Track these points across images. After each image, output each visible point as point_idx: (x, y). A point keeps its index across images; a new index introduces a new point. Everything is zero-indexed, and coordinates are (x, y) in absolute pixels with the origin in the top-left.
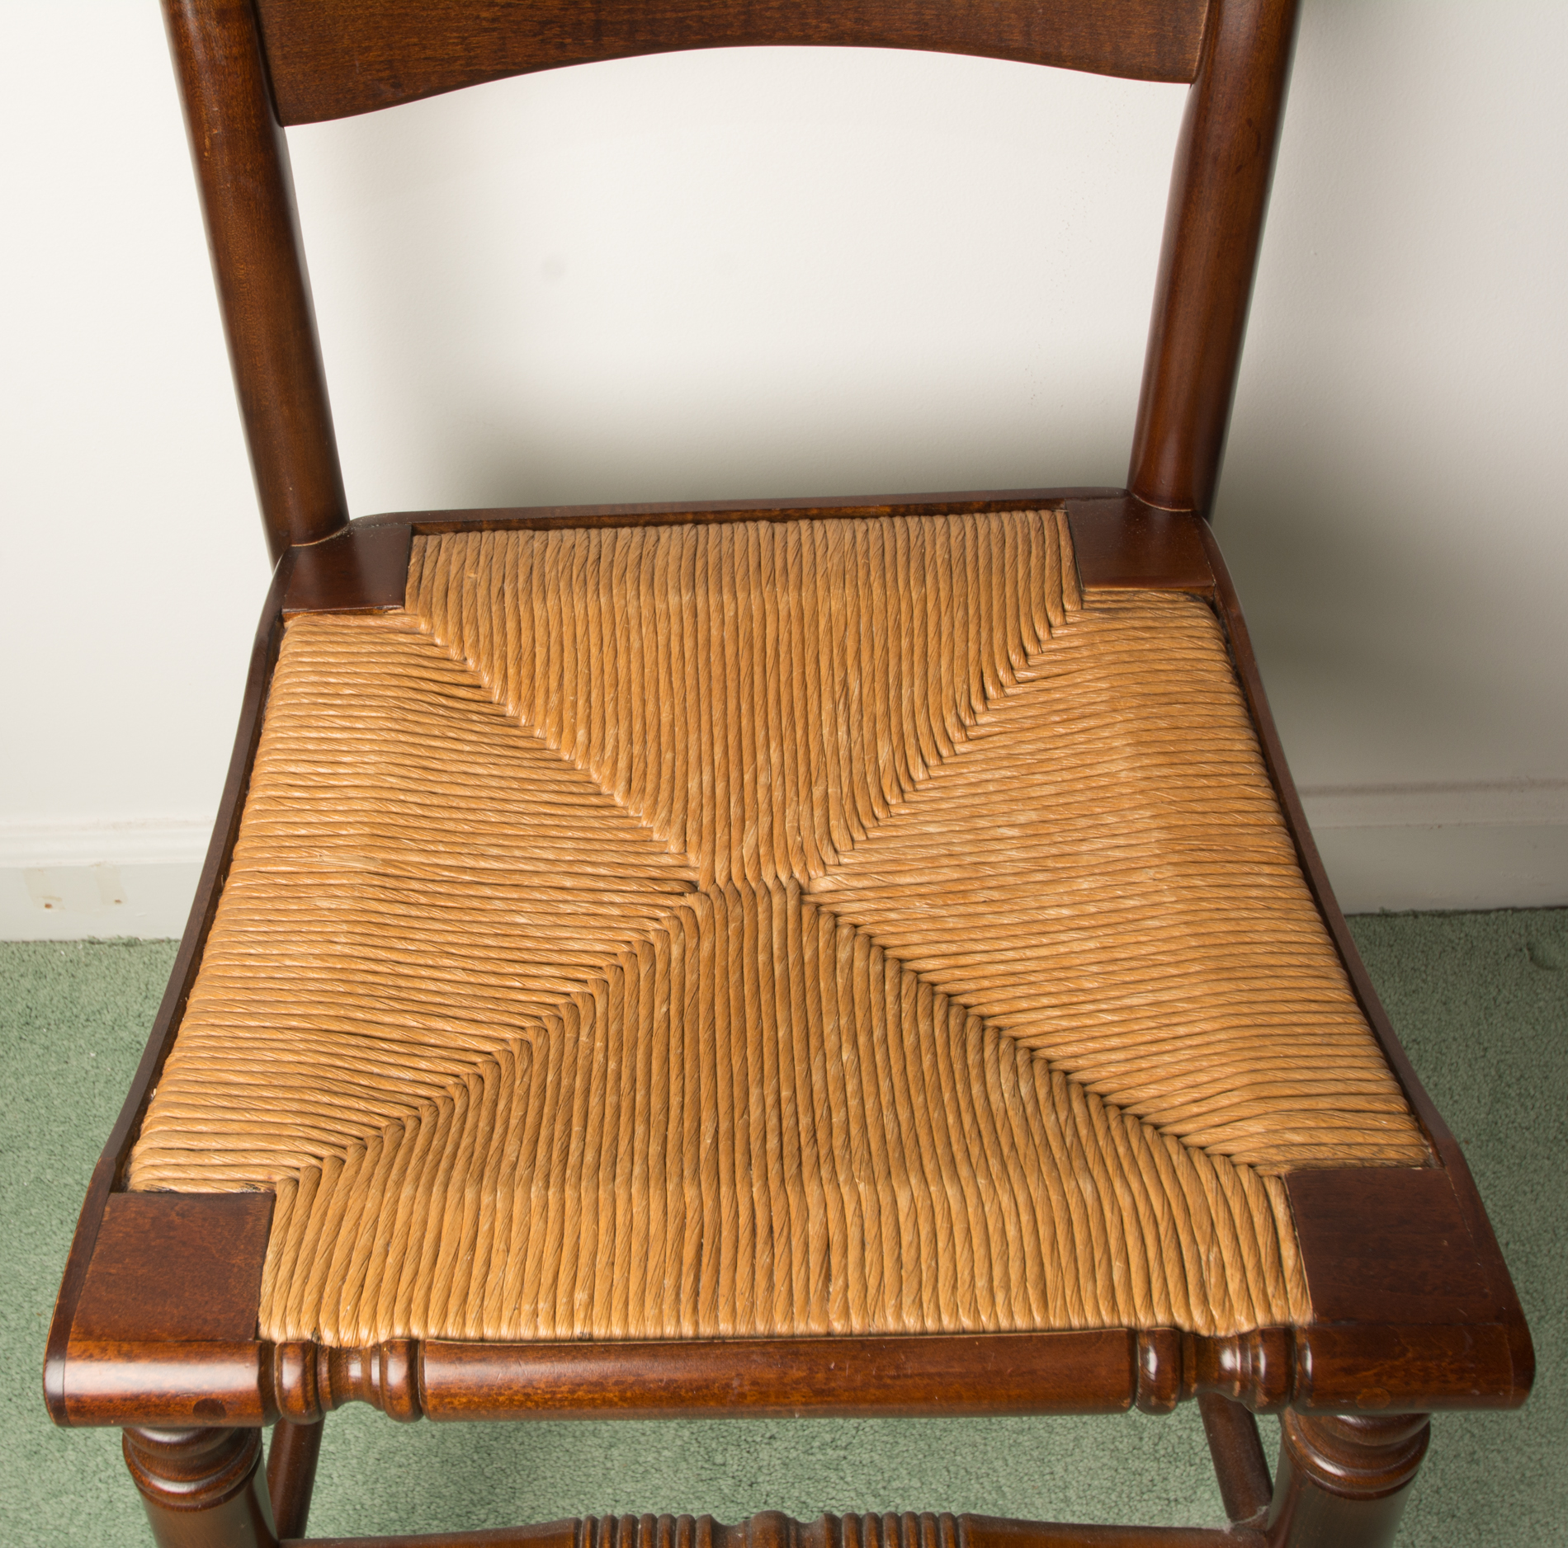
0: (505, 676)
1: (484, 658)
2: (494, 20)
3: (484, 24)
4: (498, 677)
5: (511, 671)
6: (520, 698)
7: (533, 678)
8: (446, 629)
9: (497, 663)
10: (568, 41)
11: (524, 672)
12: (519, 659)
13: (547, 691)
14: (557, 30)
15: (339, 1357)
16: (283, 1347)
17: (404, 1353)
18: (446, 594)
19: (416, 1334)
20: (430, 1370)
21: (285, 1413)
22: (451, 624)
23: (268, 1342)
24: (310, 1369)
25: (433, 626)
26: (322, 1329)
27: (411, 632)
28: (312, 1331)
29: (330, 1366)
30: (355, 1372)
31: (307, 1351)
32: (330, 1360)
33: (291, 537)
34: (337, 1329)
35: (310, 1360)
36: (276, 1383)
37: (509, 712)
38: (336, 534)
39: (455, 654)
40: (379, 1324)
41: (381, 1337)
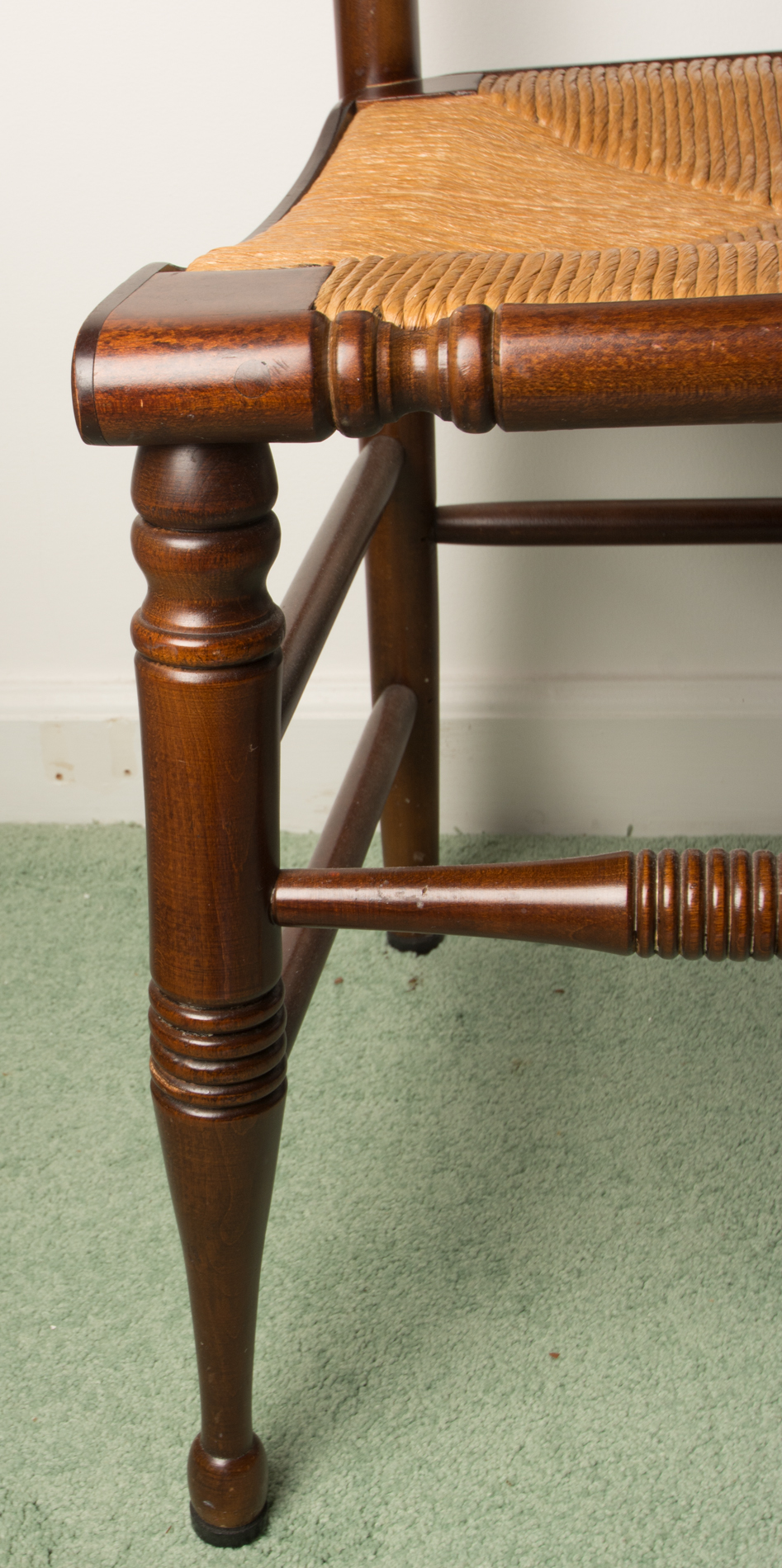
0: (578, 126)
1: (557, 114)
4: (570, 129)
5: (584, 120)
6: (592, 140)
7: (606, 124)
8: (518, 99)
9: (569, 115)
11: (597, 120)
12: (592, 113)
13: (621, 132)
15: (401, 340)
16: (339, 322)
17: (475, 326)
18: (519, 86)
19: (492, 303)
20: (506, 349)
21: (339, 410)
22: (524, 99)
23: (323, 317)
24: (368, 348)
25: (505, 101)
26: (384, 304)
27: (484, 103)
28: (373, 305)
29: (391, 347)
30: (419, 360)
31: (366, 328)
32: (391, 340)
33: (364, 76)
34: (402, 304)
35: (368, 339)
36: (330, 369)
37: (580, 151)
38: (408, 81)
39: (526, 117)
40: (451, 297)
41: (452, 309)
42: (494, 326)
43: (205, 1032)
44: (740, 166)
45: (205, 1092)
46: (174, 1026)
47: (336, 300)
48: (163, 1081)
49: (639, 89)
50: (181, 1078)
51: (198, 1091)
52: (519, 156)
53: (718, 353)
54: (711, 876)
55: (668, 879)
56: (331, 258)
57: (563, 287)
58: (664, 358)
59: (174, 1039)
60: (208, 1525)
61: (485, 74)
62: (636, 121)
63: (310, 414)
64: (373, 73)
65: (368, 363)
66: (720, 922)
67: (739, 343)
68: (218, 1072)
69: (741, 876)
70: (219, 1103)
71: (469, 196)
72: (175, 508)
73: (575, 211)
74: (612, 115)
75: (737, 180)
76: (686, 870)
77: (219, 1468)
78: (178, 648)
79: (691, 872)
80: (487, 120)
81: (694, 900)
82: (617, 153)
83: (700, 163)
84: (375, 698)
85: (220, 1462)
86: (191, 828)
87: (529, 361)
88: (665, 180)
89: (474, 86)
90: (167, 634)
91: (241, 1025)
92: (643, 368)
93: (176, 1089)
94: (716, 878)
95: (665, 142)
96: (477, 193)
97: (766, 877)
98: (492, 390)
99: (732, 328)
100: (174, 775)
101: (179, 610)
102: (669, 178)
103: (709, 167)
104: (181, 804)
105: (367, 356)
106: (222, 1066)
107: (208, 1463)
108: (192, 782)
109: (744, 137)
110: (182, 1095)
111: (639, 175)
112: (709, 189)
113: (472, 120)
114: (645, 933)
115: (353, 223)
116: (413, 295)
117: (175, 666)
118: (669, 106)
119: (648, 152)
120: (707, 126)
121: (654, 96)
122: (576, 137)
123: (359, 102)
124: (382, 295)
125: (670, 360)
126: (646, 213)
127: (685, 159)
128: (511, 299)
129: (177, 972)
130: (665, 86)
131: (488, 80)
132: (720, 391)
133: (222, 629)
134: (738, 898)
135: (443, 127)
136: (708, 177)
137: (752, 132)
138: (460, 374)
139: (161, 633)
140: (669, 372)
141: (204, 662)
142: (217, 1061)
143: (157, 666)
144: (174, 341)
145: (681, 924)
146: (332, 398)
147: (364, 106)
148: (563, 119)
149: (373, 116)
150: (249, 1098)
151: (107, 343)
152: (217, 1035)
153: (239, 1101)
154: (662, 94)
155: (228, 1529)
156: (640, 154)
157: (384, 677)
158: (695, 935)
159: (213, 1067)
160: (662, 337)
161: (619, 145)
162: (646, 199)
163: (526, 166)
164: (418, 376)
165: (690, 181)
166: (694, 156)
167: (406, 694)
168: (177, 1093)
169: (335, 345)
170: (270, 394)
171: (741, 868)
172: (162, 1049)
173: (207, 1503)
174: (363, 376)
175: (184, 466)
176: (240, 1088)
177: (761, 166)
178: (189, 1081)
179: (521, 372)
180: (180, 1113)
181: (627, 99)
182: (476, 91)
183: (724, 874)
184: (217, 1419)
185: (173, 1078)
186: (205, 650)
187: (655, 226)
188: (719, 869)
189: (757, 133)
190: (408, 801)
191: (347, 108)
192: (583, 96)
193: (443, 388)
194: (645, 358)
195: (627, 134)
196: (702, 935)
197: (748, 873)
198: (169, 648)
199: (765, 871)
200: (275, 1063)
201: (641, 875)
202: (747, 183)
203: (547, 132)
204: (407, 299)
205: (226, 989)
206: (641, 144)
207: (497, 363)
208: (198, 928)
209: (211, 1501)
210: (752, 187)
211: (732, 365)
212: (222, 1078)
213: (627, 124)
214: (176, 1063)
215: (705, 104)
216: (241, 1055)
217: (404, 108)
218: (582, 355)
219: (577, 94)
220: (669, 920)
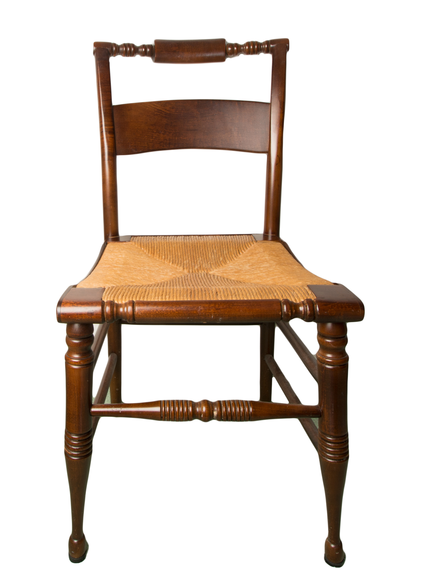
0: (149, 250)
1: (145, 248)
2: (152, 141)
3: (151, 141)
4: (148, 251)
5: (150, 249)
6: (152, 253)
7: (154, 250)
8: (138, 243)
9: (147, 248)
10: (165, 145)
11: (153, 249)
12: (151, 248)
13: (157, 252)
14: (162, 144)
15: (118, 306)
16: (107, 303)
17: (132, 305)
18: (138, 241)
19: (134, 300)
20: (137, 308)
21: (106, 319)
22: (139, 244)
23: (104, 301)
24: (112, 308)
25: (135, 244)
26: (115, 299)
27: (131, 244)
28: (113, 299)
29: (116, 308)
30: (121, 310)
31: (112, 304)
32: (116, 306)
33: (109, 235)
34: (118, 299)
35: (112, 306)
36: (105, 312)
37: (150, 255)
38: (117, 237)
39: (139, 247)
40: (127, 298)
41: (127, 301)
42: (135, 305)
43: (76, 440)
44: (178, 261)
45: (76, 453)
46: (70, 439)
47: (106, 298)
48: (67, 451)
49: (160, 243)
50: (71, 450)
51: (74, 453)
52: (138, 257)
53: (174, 311)
54: (176, 405)
55: (168, 406)
56: (104, 286)
57: (147, 297)
58: (165, 312)
59: (70, 442)
60: (73, 558)
61: (132, 236)
62: (160, 250)
63: (101, 319)
64: (110, 235)
65: (112, 311)
66: (178, 415)
67: (178, 309)
68: (79, 449)
69: (181, 405)
70: (79, 456)
71: (129, 266)
72: (75, 335)
73: (148, 270)
74: (155, 248)
75: (178, 264)
76: (171, 404)
77: (75, 543)
78: (74, 361)
79: (172, 404)
80: (132, 248)
81: (173, 410)
82: (156, 256)
83: (171, 260)
84: (109, 356)
85: (76, 541)
86: (75, 397)
87: (141, 312)
88: (165, 263)
89: (129, 240)
90: (72, 359)
91: (84, 438)
92: (161, 313)
93: (70, 453)
94: (177, 405)
95: (165, 255)
96: (130, 266)
97: (186, 405)
98: (134, 316)
99: (176, 307)
100: (72, 386)
101: (75, 354)
102: (166, 262)
103: (173, 260)
104: (73, 392)
105: (112, 310)
106: (80, 447)
107: (73, 541)
108: (76, 388)
109: (179, 254)
110: (71, 454)
111: (160, 261)
112: (173, 265)
113: (129, 248)
114: (164, 417)
115: (108, 273)
116: (120, 297)
117: (73, 365)
118: (166, 247)
119: (162, 256)
120: (172, 252)
121: (163, 244)
122: (149, 252)
123: (108, 242)
124: (114, 297)
125: (166, 312)
126: (162, 271)
127: (169, 259)
128: (138, 299)
129: (71, 427)
130: (165, 242)
131: (132, 238)
132: (175, 318)
133: (83, 358)
134: (181, 409)
135: (124, 250)
136: (173, 263)
137: (181, 253)
138: (129, 313)
139: (71, 358)
140: (166, 314)
141: (79, 364)
142: (79, 446)
143: (70, 365)
144: (76, 305)
145: (171, 415)
146: (105, 317)
147: (109, 243)
148: (146, 248)
149: (110, 245)
150: (85, 454)
151: (63, 305)
152: (79, 441)
153: (83, 455)
154: (164, 244)
155: (77, 558)
156: (160, 257)
157: (110, 352)
158: (173, 417)
159: (78, 448)
160: (164, 308)
161: (157, 255)
162: (162, 268)
163: (139, 259)
164: (121, 313)
165: (170, 263)
166: (170, 258)
167: (115, 355)
168: (70, 454)
169: (106, 307)
170: (94, 316)
171: (181, 403)
172: (67, 444)
173: (73, 552)
174: (111, 313)
175: (76, 326)
176: (83, 452)
177: (182, 261)
178: (73, 451)
179: (140, 314)
180: (71, 458)
181: (158, 245)
182: (130, 241)
183: (178, 405)
184: (75, 530)
185: (69, 450)
186: (79, 362)
187: (163, 274)
188: (177, 404)
189: (182, 254)
190: (115, 377)
191: (106, 243)
192: (150, 244)
193: (126, 316)
194: (161, 312)
195: (158, 252)
196: (175, 417)
197: (183, 404)
198: (72, 361)
199: (186, 404)
200: (90, 446)
201: (163, 405)
202: (180, 265)
203: (143, 251)
204: (119, 298)
205: (81, 430)
206: (161, 255)
207: (135, 312)
208: (76, 418)
209: (73, 551)
210: (181, 266)
211: (177, 313)
212: (80, 450)
213: (158, 250)
214: (70, 447)
215: (172, 247)
216: (84, 445)
217: (116, 244)
218: (150, 311)
219: (149, 243)
220: (168, 414)
